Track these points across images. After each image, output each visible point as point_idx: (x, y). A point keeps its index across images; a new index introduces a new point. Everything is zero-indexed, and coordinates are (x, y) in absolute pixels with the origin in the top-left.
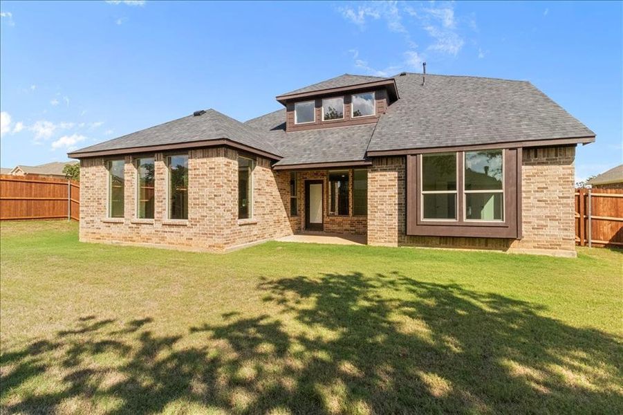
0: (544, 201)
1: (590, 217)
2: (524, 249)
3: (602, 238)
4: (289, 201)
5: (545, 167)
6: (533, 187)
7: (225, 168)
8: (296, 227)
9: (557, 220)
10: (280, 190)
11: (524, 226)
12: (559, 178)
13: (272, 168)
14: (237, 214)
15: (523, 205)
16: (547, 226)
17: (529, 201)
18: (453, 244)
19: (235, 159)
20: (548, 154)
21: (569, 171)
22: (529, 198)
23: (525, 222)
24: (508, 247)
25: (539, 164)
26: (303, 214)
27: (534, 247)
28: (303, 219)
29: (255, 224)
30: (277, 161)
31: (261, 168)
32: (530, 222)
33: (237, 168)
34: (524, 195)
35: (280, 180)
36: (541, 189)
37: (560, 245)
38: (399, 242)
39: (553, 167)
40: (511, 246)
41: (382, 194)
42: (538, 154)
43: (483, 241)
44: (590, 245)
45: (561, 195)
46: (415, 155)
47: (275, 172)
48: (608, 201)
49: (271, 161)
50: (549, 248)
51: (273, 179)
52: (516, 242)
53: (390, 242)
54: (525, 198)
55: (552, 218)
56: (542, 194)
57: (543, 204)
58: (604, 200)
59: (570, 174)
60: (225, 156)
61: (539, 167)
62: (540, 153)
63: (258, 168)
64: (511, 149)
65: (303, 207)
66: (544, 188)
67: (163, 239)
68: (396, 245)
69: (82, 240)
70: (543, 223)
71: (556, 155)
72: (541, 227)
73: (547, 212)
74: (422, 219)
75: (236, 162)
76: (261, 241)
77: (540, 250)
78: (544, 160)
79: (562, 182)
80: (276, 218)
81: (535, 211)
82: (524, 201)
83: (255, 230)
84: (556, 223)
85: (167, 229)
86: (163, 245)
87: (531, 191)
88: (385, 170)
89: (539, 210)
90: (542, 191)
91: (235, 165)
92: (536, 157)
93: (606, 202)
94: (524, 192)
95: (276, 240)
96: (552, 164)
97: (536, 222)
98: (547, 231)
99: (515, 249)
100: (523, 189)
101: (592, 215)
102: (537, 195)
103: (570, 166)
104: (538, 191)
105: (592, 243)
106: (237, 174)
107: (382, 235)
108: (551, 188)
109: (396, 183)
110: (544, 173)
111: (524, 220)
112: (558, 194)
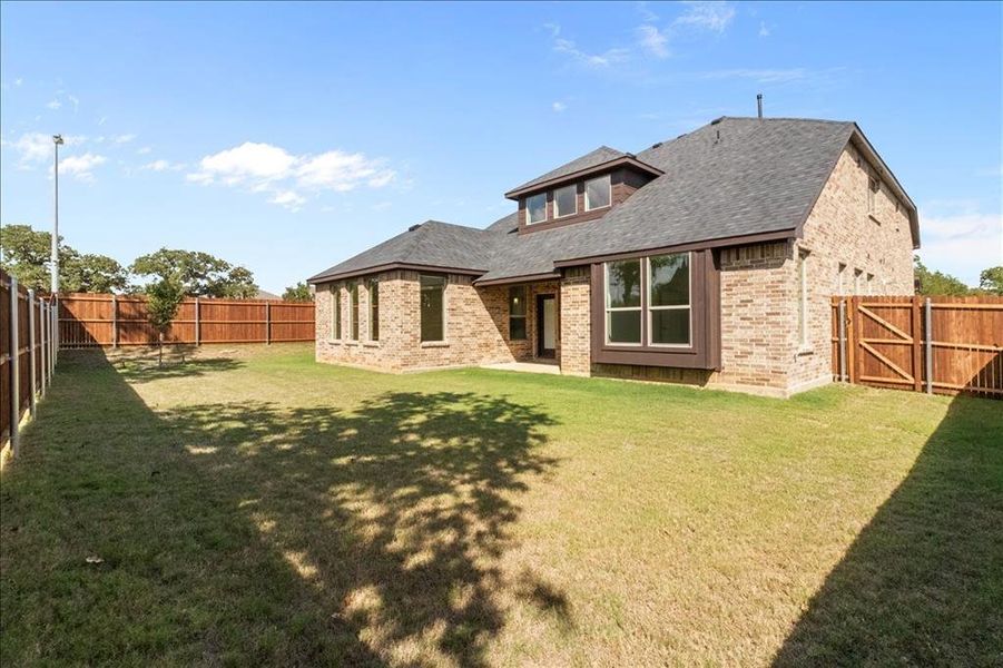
0: (749, 319)
1: (930, 343)
2: (724, 384)
3: (955, 379)
4: (508, 322)
5: (750, 272)
6: (736, 300)
7: (403, 290)
8: (521, 353)
9: (764, 345)
10: (488, 309)
11: (724, 353)
12: (767, 287)
13: (473, 285)
14: (419, 336)
15: (722, 325)
16: (752, 353)
17: (731, 319)
18: (646, 375)
19: (416, 280)
20: (753, 255)
21: (779, 277)
22: (730, 315)
23: (726, 348)
24: (706, 381)
25: (742, 268)
26: (534, 337)
27: (738, 382)
28: (534, 344)
29: (448, 346)
30: (479, 276)
31: (456, 286)
32: (731, 348)
33: (418, 289)
34: (724, 311)
35: (490, 297)
36: (744, 303)
37: (768, 380)
38: (592, 371)
39: (759, 271)
40: (710, 379)
41: (575, 312)
42: (741, 255)
43: (678, 372)
44: (930, 389)
45: (769, 311)
46: (599, 264)
47: (478, 288)
48: (964, 317)
49: (471, 277)
50: (753, 384)
51: (477, 297)
52: (715, 375)
53: (583, 371)
54: (726, 315)
55: (759, 343)
56: (746, 310)
57: (747, 323)
58: (957, 315)
59: (779, 281)
60: (402, 279)
61: (742, 273)
62: (743, 254)
63: (450, 286)
64: (698, 251)
65: (534, 329)
66: (748, 301)
67: (364, 359)
68: (588, 375)
69: (317, 361)
70: (748, 349)
71: (763, 256)
72: (745, 354)
73: (751, 334)
74: (607, 343)
75: (418, 283)
76: (457, 366)
77: (744, 386)
78: (748, 262)
79: (770, 293)
80: (482, 341)
81: (738, 333)
82: (724, 319)
83: (447, 354)
84: (764, 349)
85: (367, 350)
86: (364, 366)
87: (731, 306)
88: (577, 283)
89: (743, 331)
90: (746, 306)
91: (416, 286)
92: (738, 259)
93: (961, 318)
94: (724, 307)
95: (482, 366)
96: (757, 268)
97: (739, 347)
98: (751, 360)
99: (714, 383)
100: (723, 302)
101: (933, 340)
102: (740, 310)
103: (780, 270)
104: (740, 306)
105: (933, 387)
106: (419, 295)
107: (576, 363)
108: (756, 301)
109: (587, 298)
110: (748, 281)
111: (724, 344)
112: (765, 310)
